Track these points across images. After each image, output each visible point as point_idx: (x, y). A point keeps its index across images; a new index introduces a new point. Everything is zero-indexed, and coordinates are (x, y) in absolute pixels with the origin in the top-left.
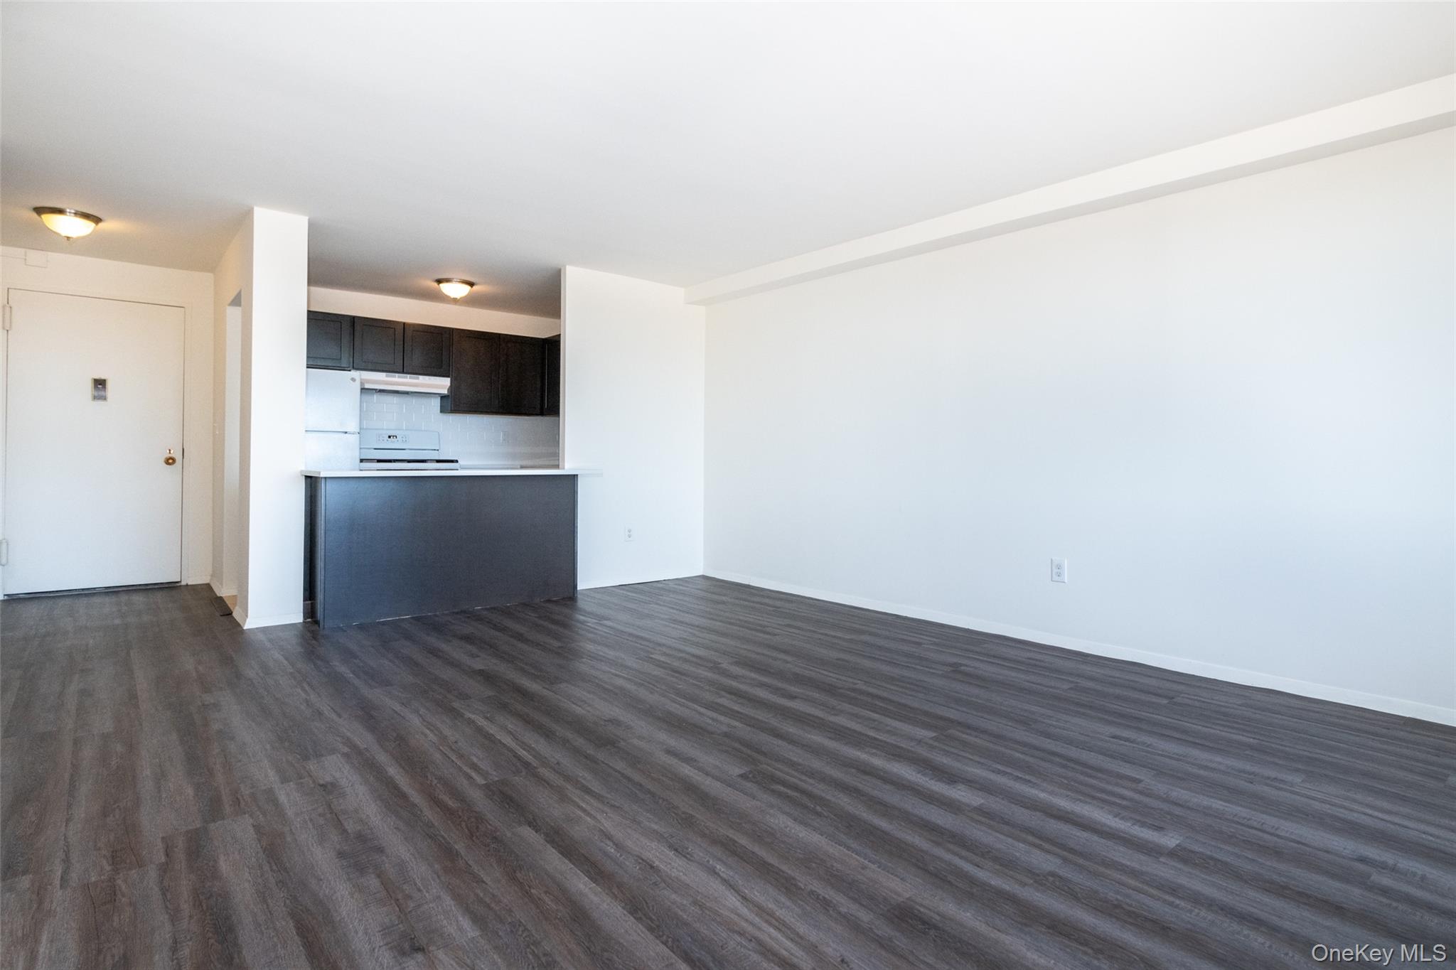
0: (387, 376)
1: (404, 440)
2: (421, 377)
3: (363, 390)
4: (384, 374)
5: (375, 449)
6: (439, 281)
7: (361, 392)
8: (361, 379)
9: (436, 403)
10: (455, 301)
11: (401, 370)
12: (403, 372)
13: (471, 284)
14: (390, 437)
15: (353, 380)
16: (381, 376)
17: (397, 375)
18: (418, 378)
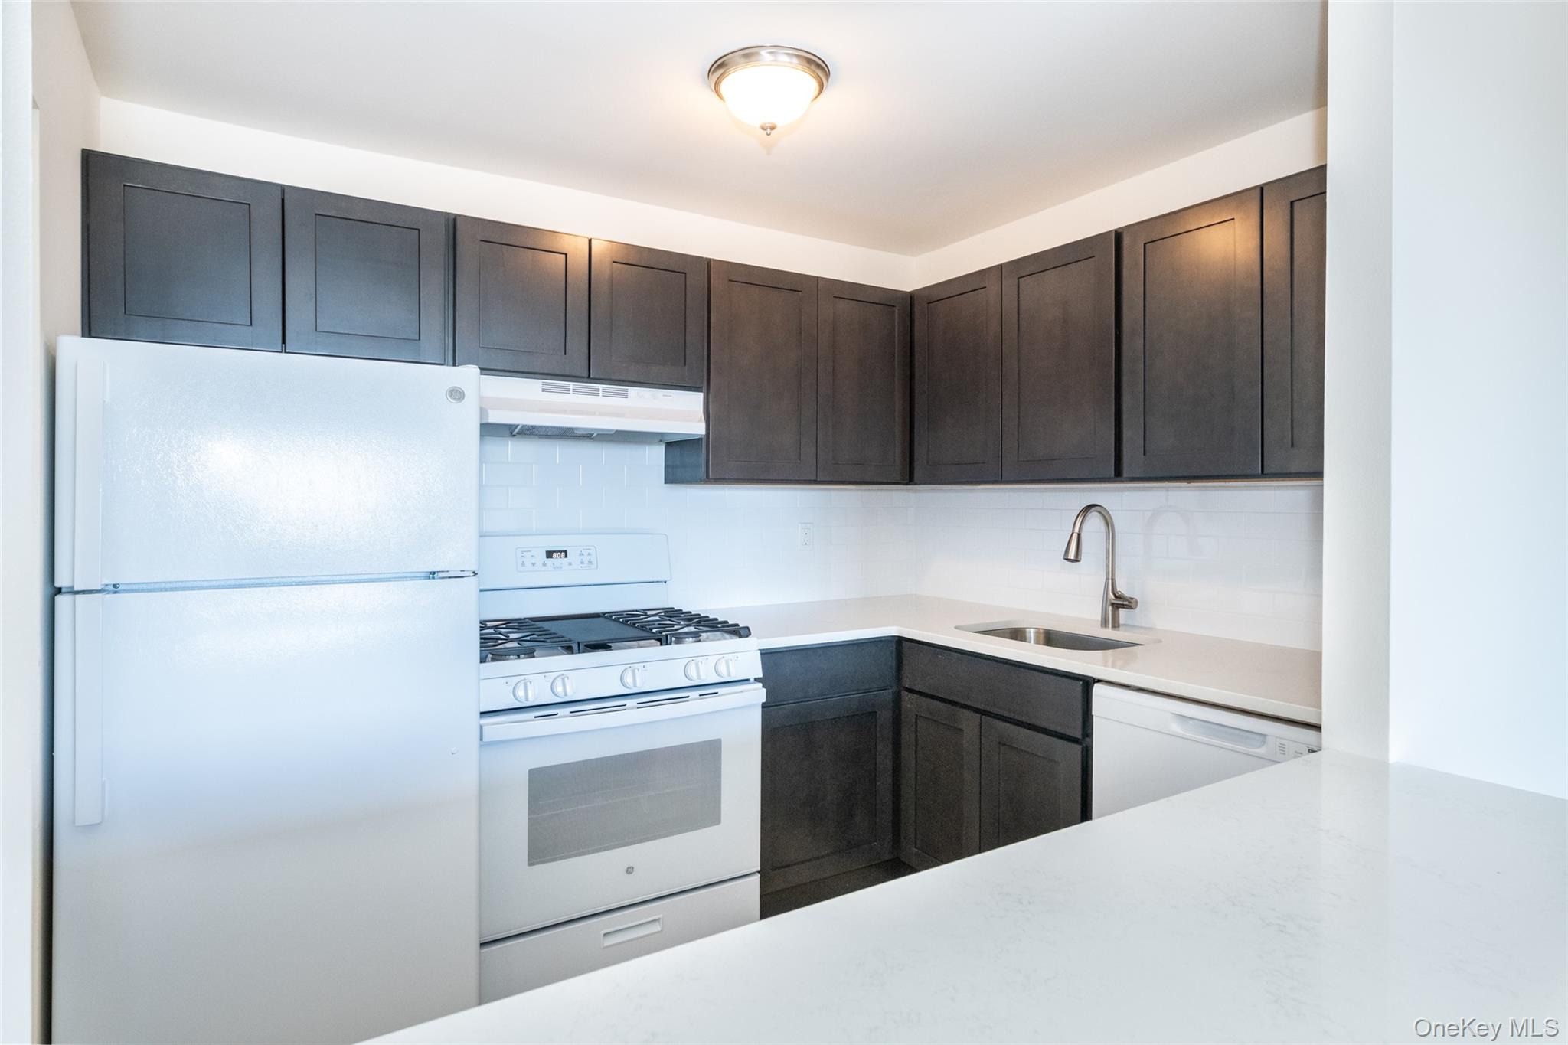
0: (545, 390)
1: (586, 559)
2: (633, 391)
3: (489, 430)
4: (539, 382)
7: (482, 435)
8: (481, 398)
9: (656, 455)
11: (585, 374)
12: (589, 378)
14: (549, 554)
15: (457, 394)
16: (529, 390)
17: (571, 385)
18: (625, 395)
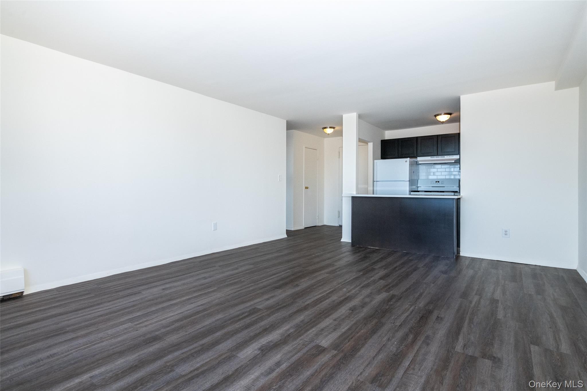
0: (431, 158)
1: (442, 183)
2: (445, 156)
4: (430, 157)
5: (432, 187)
6: (436, 116)
10: (443, 123)
11: (437, 155)
13: (450, 114)
14: (436, 182)
15: (406, 161)
17: (435, 157)
